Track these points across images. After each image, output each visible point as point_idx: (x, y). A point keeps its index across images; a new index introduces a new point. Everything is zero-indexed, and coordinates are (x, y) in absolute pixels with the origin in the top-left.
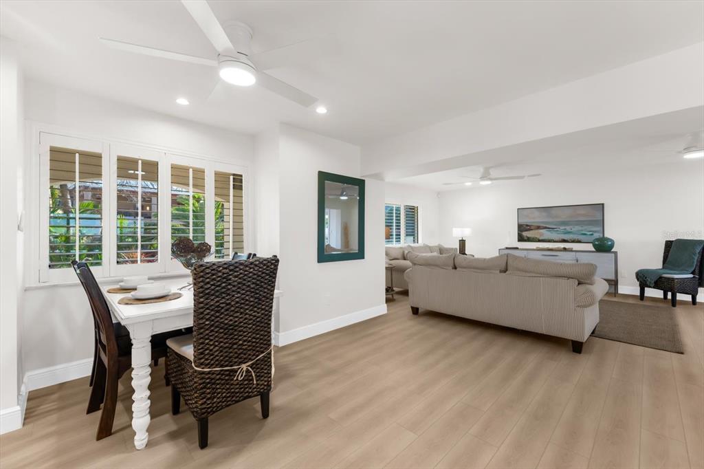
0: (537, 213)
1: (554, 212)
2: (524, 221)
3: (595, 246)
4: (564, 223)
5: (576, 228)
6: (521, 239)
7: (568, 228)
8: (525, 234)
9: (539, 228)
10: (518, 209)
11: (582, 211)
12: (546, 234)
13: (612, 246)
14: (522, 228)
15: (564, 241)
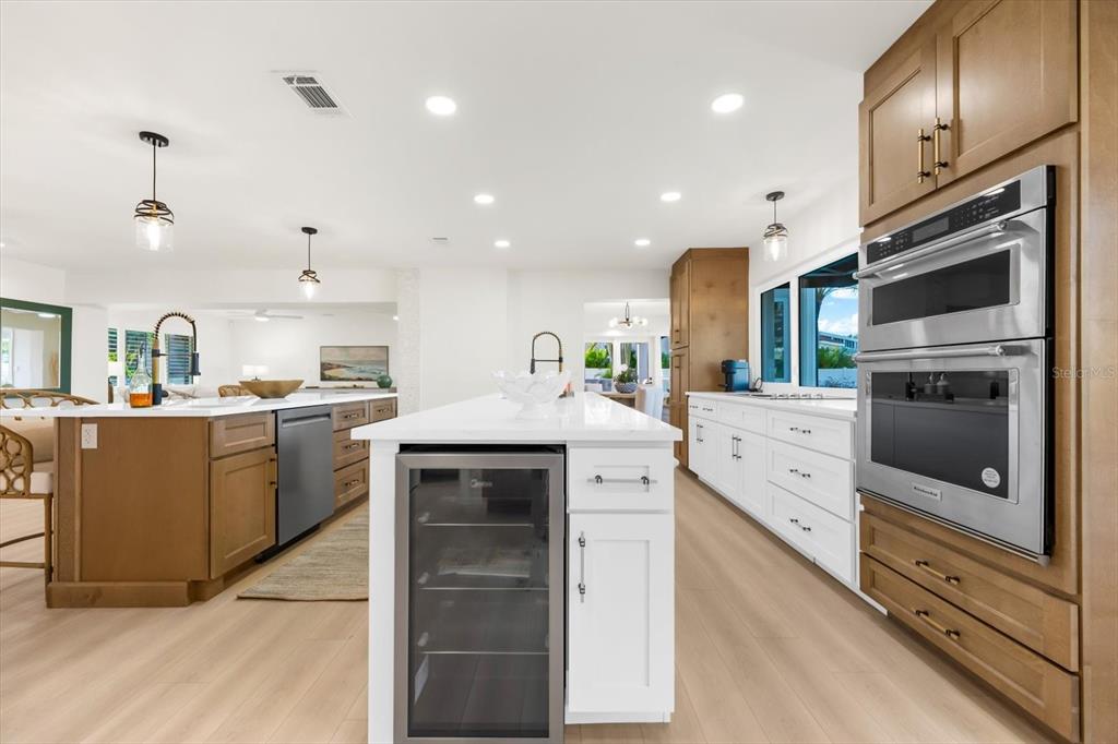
0: (337, 352)
1: (352, 351)
2: (327, 359)
3: (379, 383)
4: (360, 363)
5: (368, 368)
6: (324, 378)
7: (363, 368)
8: (327, 373)
9: (339, 366)
10: (322, 347)
11: (372, 352)
12: (344, 373)
13: (390, 383)
14: (325, 366)
15: (360, 379)
